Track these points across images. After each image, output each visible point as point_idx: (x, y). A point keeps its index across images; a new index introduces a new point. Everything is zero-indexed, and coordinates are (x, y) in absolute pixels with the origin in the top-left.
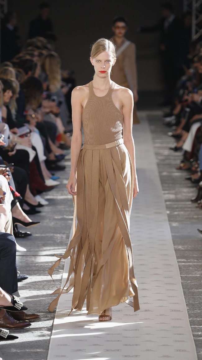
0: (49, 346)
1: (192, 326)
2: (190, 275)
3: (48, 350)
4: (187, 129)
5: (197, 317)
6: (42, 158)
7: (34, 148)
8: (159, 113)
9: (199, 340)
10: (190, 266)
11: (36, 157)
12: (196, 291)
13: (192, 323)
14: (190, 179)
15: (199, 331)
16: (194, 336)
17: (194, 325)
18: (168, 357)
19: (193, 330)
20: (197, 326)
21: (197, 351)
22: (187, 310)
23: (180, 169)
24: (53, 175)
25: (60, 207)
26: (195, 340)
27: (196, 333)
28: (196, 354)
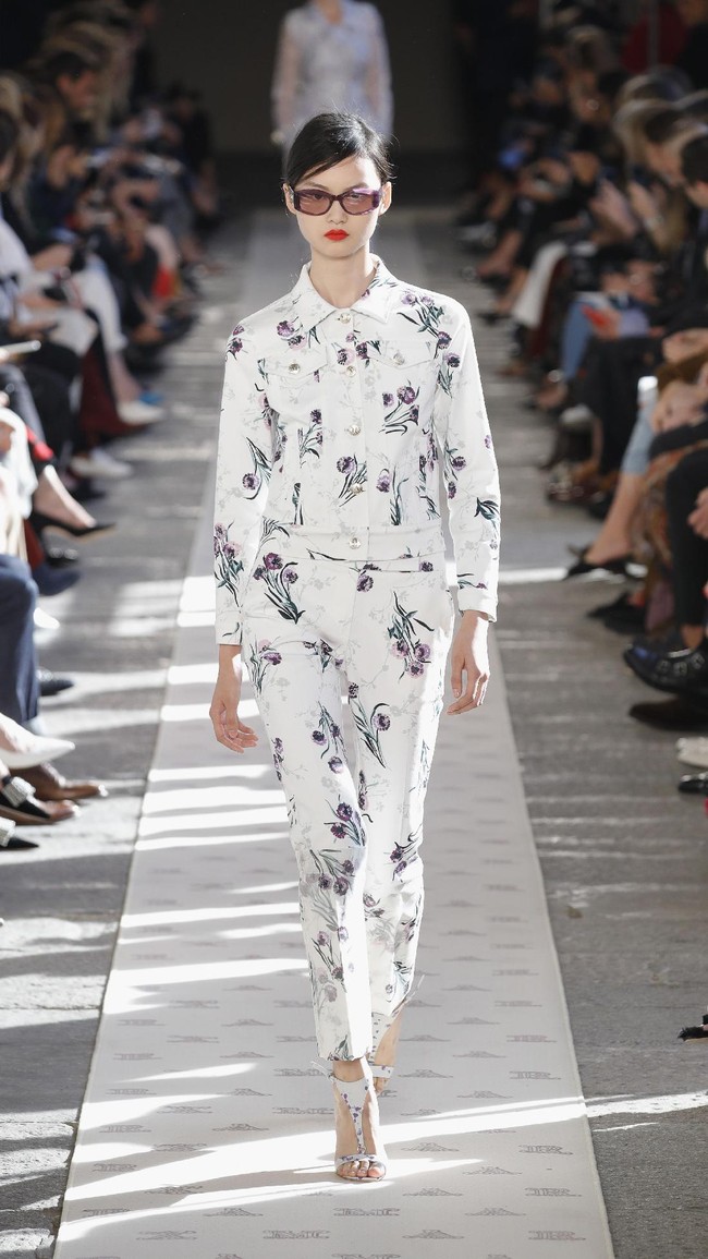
0: (127, 875)
1: (537, 821)
2: (531, 677)
3: (126, 883)
4: (525, 260)
5: (547, 794)
6: (115, 341)
7: (92, 314)
8: (443, 215)
9: (553, 860)
10: (530, 650)
11: (98, 343)
12: (545, 720)
13: (533, 811)
14: (532, 407)
15: (553, 831)
16: (539, 846)
17: (540, 815)
18: (463, 904)
19: (538, 831)
20: (549, 817)
21: (546, 888)
22: (523, 774)
23: (506, 374)
24: (145, 388)
25: (166, 483)
26: (542, 861)
27: (544, 840)
28: (543, 897)
